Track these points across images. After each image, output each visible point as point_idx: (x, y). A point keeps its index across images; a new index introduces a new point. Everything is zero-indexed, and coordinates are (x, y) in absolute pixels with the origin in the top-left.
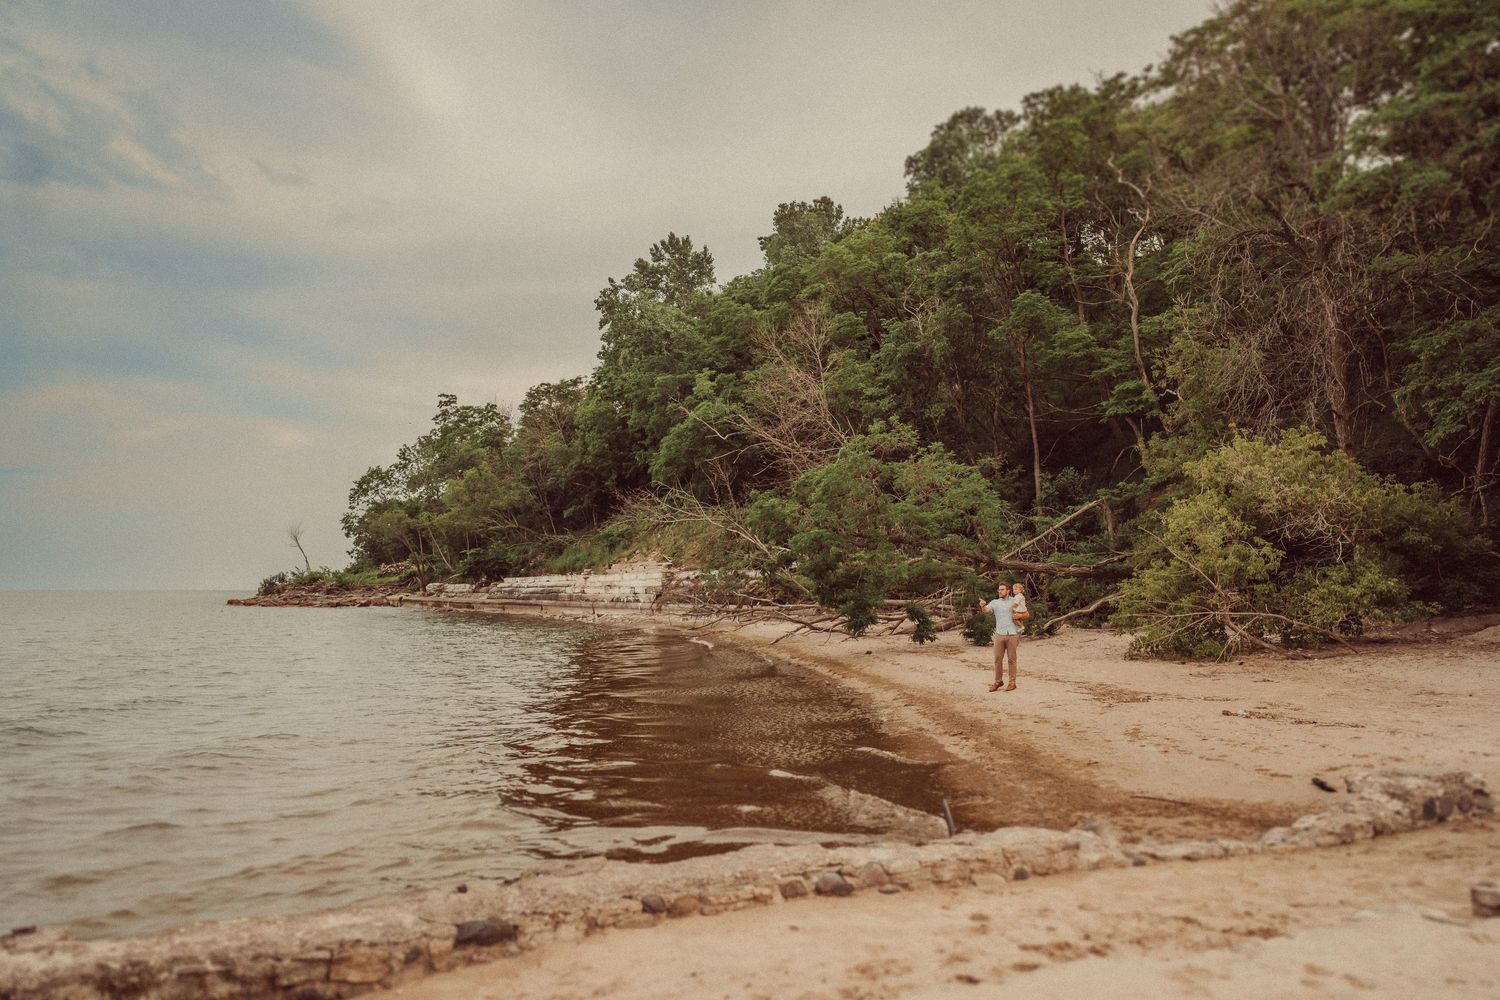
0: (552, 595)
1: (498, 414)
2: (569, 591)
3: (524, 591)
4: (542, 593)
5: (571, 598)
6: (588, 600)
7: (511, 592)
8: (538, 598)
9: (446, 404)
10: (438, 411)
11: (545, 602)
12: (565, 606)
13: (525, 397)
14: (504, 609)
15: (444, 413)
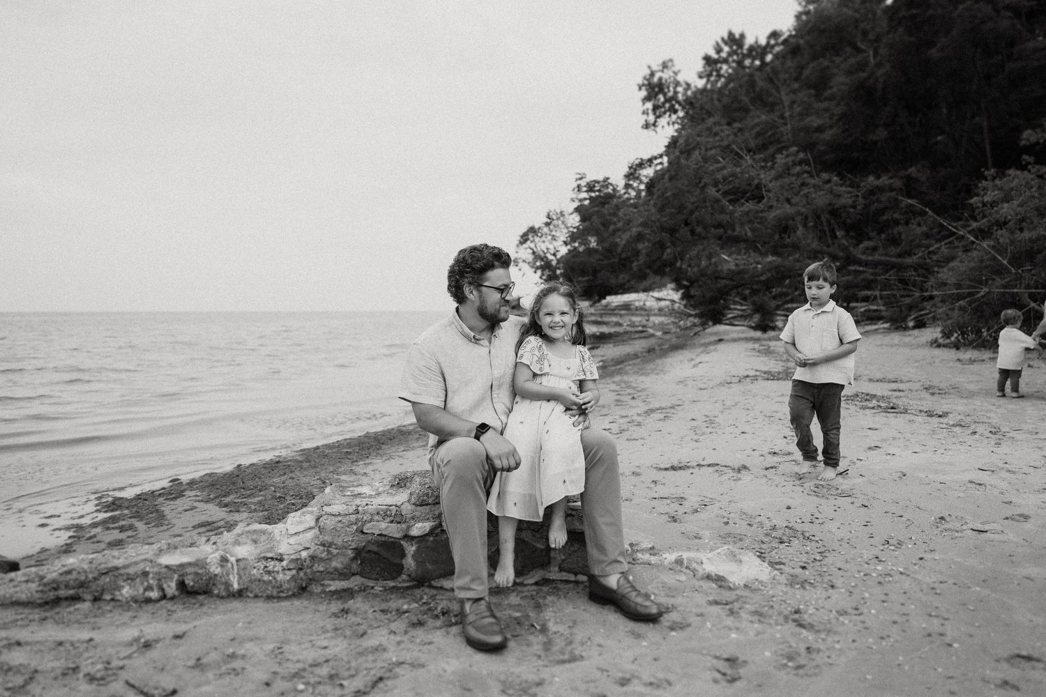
0: (626, 307)
1: (611, 184)
2: (637, 304)
3: (614, 305)
4: (622, 306)
5: (637, 309)
6: (646, 310)
7: (606, 306)
8: (620, 310)
9: (581, 179)
10: (575, 185)
11: (623, 312)
12: (633, 315)
13: (627, 170)
14: (601, 317)
15: (579, 186)
